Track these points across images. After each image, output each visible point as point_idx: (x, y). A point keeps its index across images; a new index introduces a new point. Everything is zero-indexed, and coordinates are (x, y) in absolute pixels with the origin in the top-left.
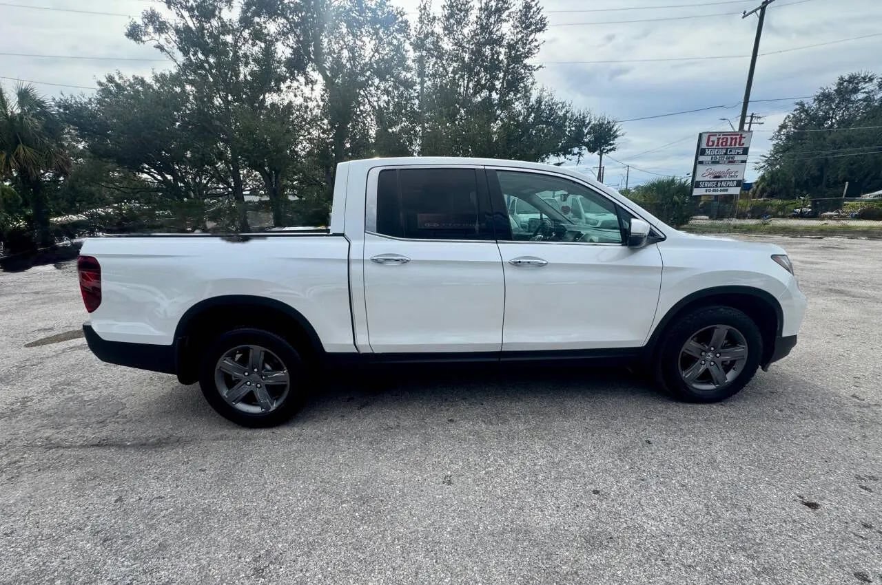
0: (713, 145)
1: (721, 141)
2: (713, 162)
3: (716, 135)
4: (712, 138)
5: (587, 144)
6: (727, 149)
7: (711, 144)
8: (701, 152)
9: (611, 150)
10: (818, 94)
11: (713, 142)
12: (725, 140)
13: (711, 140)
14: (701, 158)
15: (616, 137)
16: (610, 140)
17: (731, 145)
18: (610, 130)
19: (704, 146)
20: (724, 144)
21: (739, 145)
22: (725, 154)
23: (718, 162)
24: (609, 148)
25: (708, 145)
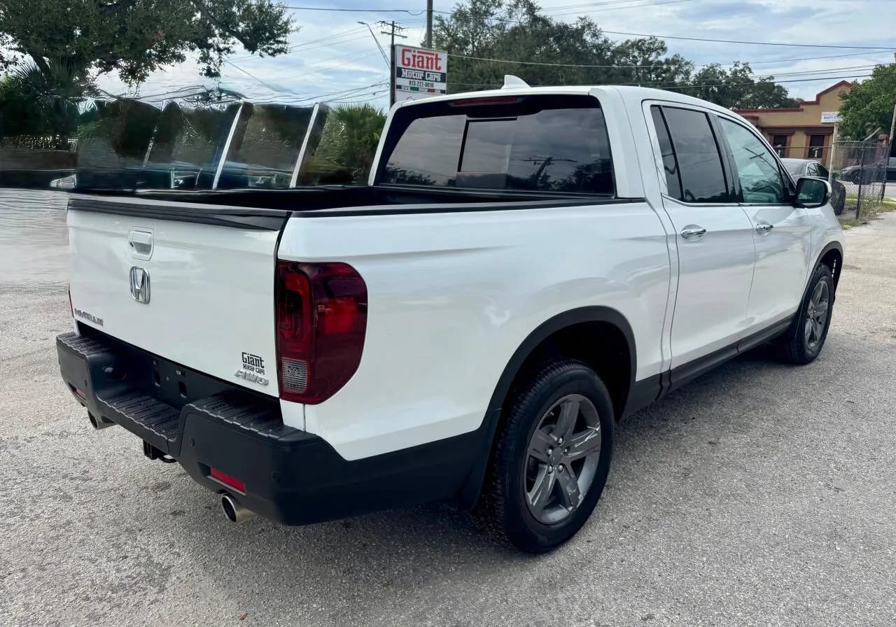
0: (409, 64)
1: (417, 60)
2: (413, 89)
3: (410, 51)
4: (409, 55)
5: (241, 37)
6: (425, 71)
7: (406, 62)
8: (396, 72)
9: (280, 51)
10: (455, 10)
11: (409, 59)
12: (421, 58)
13: (406, 57)
14: (399, 81)
15: (286, 31)
16: (279, 35)
17: (427, 67)
18: (278, 17)
19: (399, 64)
20: (420, 65)
21: (437, 69)
22: (424, 79)
23: (417, 89)
24: (275, 46)
25: (403, 63)
